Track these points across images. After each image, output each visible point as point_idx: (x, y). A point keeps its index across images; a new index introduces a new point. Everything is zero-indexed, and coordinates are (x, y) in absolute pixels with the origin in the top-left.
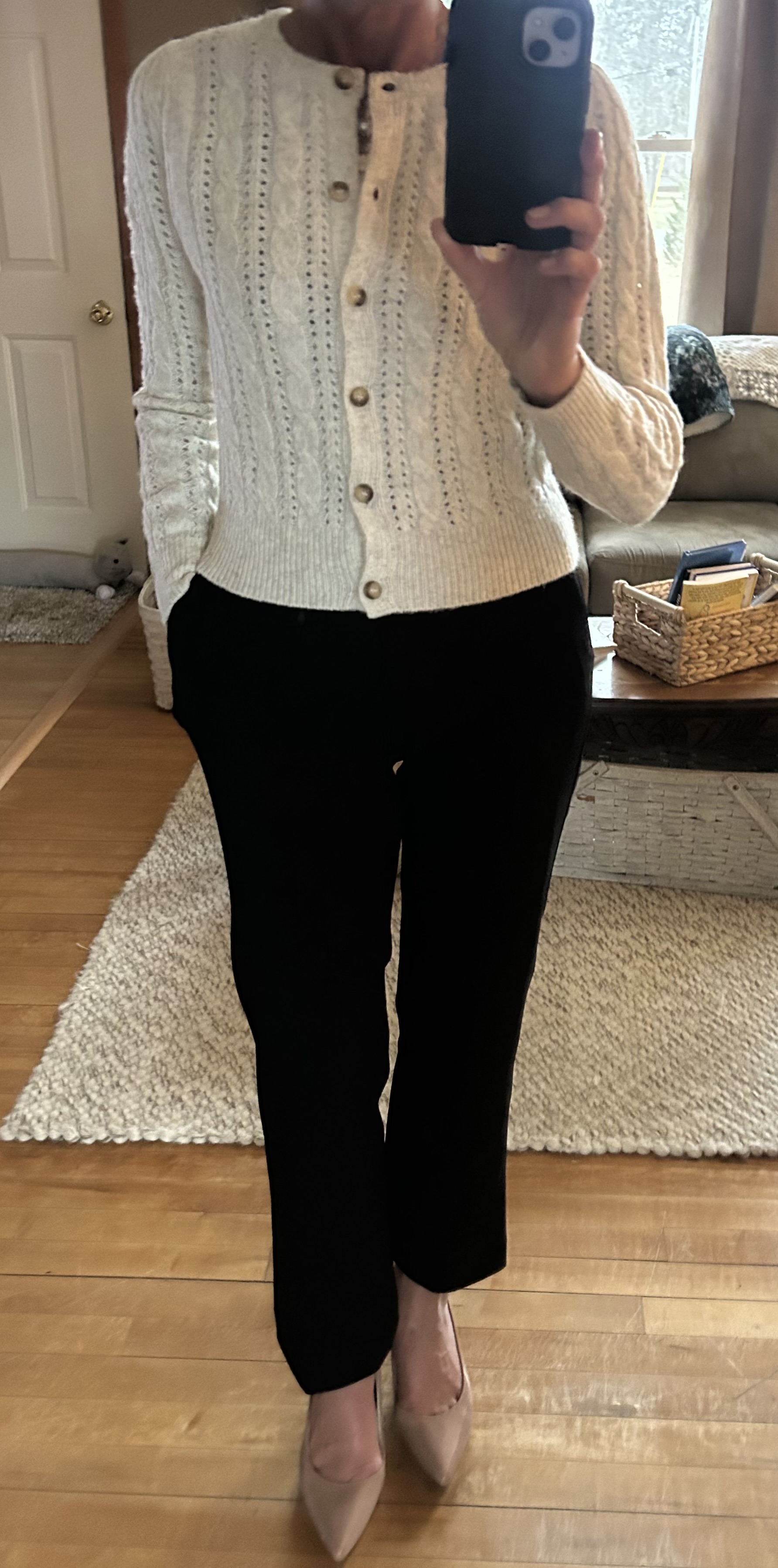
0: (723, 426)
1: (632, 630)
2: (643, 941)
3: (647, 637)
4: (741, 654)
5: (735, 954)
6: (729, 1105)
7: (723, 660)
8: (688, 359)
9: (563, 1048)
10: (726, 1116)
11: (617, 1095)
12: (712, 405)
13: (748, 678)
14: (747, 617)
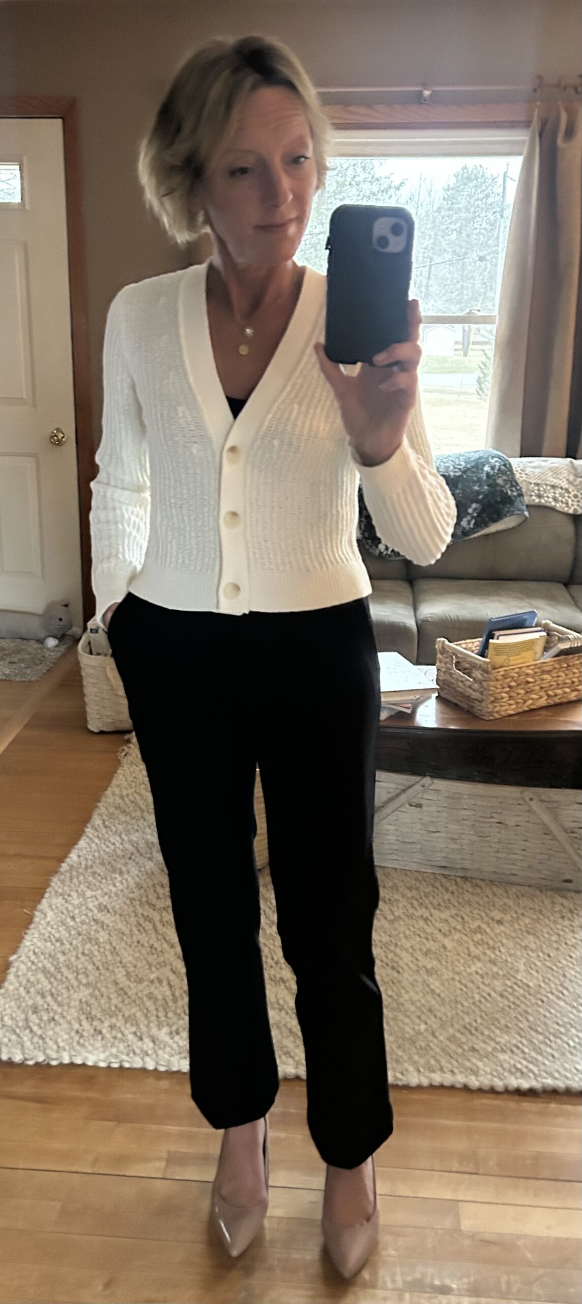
0: (519, 525)
1: (451, 676)
2: (460, 919)
3: (462, 681)
4: (535, 696)
5: (531, 931)
6: (526, 1050)
7: (520, 701)
8: (494, 476)
9: (396, 1002)
10: (524, 1059)
11: (438, 1040)
12: (512, 509)
13: (540, 715)
14: (539, 668)
